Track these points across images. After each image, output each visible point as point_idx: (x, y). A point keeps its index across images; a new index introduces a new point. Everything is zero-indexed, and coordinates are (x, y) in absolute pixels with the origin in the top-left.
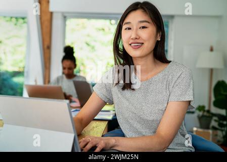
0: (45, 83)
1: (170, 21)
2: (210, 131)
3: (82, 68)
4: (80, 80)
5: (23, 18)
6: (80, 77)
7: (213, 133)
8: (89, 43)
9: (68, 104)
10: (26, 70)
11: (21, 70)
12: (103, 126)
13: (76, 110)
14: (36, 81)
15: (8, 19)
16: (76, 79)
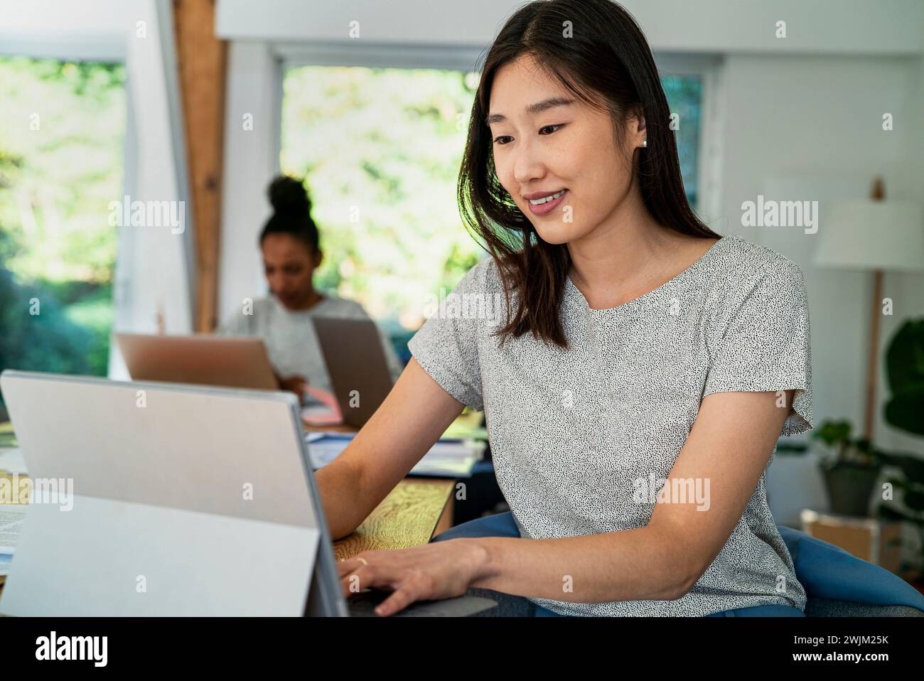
0: (196, 327)
1: (708, 77)
2: (873, 526)
3: (346, 269)
4: (343, 314)
5: (110, 66)
6: (341, 302)
7: (883, 533)
8: (377, 168)
9: (293, 408)
10: (120, 275)
11: (102, 276)
12: (434, 500)
13: (326, 438)
14: (160, 320)
15: (49, 67)
16: (324, 311)
